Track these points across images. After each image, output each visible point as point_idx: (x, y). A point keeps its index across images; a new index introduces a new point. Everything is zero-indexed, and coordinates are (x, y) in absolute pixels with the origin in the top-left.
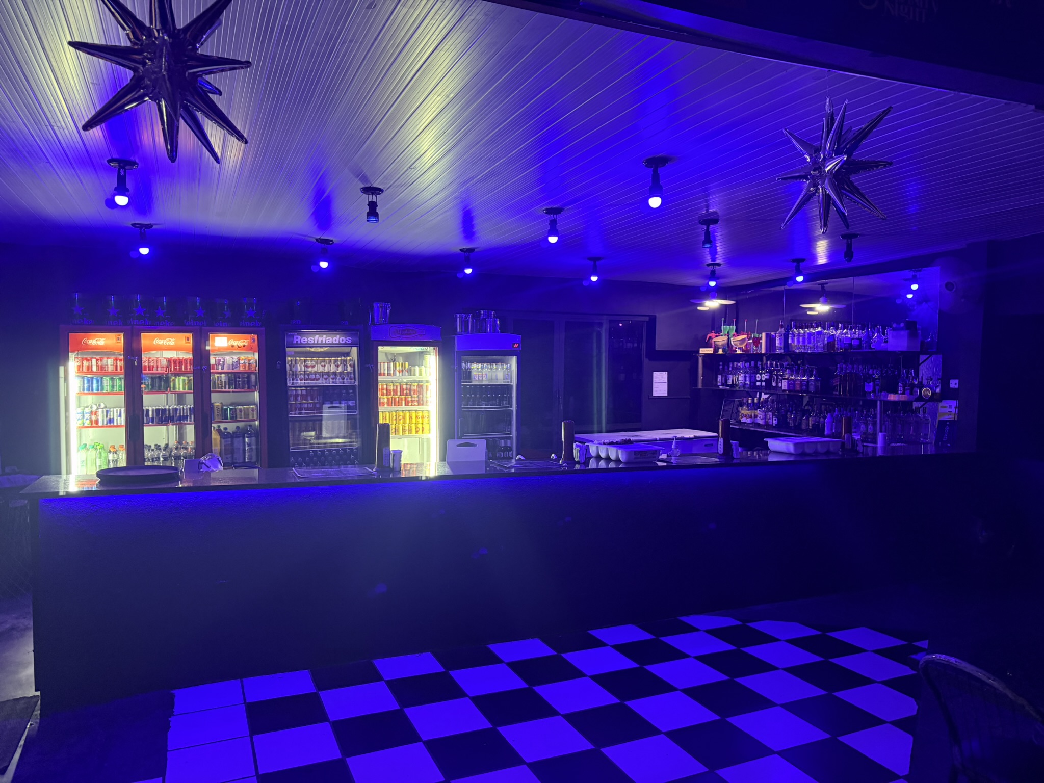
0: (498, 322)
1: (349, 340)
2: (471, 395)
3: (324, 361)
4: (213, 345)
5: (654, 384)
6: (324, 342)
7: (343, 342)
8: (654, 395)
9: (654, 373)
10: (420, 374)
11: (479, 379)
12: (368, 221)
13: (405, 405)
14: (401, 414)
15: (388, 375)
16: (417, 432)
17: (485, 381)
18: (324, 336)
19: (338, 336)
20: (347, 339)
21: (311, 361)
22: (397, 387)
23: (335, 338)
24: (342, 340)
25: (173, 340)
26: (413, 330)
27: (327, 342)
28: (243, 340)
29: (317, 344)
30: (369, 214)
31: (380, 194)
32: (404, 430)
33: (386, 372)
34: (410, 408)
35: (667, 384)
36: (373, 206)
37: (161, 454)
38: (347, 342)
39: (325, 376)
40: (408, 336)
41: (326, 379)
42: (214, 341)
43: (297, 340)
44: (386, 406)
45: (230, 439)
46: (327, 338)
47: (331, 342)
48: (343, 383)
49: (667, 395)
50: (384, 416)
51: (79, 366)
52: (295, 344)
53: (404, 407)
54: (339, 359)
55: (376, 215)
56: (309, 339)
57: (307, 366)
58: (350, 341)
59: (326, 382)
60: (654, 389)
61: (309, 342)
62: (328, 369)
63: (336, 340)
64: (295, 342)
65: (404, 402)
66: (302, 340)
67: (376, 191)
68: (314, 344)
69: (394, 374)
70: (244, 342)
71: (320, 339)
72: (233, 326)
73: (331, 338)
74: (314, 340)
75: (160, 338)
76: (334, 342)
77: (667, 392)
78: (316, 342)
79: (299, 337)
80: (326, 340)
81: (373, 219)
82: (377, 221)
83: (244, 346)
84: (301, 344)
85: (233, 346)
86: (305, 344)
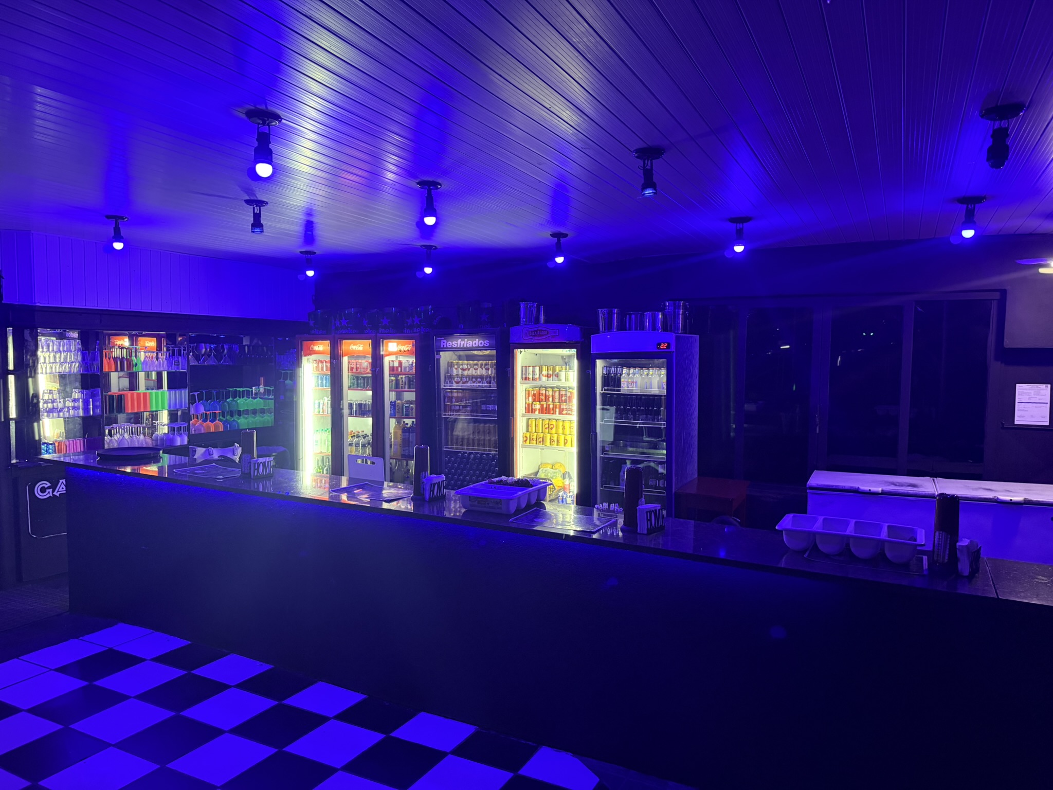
0: (660, 316)
1: (486, 343)
2: (631, 407)
3: (477, 364)
4: (387, 350)
5: (1017, 404)
6: (465, 346)
7: (482, 345)
8: (1016, 423)
9: (1018, 385)
10: (566, 380)
11: (628, 387)
12: (252, 232)
13: (560, 414)
14: (554, 422)
15: (533, 380)
16: (565, 444)
17: (636, 390)
18: (466, 340)
19: (477, 340)
20: (485, 342)
21: (467, 365)
22: (555, 393)
23: (474, 342)
24: (481, 344)
25: (362, 345)
26: (545, 330)
27: (468, 346)
28: (407, 345)
29: (460, 348)
30: (254, 226)
31: (264, 206)
32: (551, 441)
33: (531, 376)
34: (561, 417)
35: (1049, 405)
36: (257, 217)
37: (361, 441)
38: (485, 345)
39: (474, 380)
40: (540, 338)
41: (479, 382)
42: (387, 346)
43: (444, 344)
44: (537, 412)
45: (407, 434)
46: (468, 342)
47: (471, 346)
48: (490, 387)
49: (1047, 424)
50: (537, 423)
51: (316, 367)
52: (442, 348)
53: (557, 416)
54: (490, 362)
55: (261, 226)
56: (453, 343)
57: (463, 370)
58: (488, 344)
59: (479, 385)
60: (1017, 413)
61: (453, 346)
62: (480, 372)
63: (475, 344)
64: (442, 347)
65: (557, 410)
66: (448, 344)
67: (261, 203)
68: (457, 348)
69: (540, 379)
70: (408, 346)
71: (462, 343)
72: (398, 333)
73: (471, 342)
74: (457, 344)
75: (355, 344)
76: (474, 346)
77: (1048, 419)
78: (459, 346)
79: (445, 341)
80: (467, 343)
81: (257, 230)
82: (262, 232)
83: (408, 350)
84: (447, 348)
85: (400, 351)
86: (450, 348)
